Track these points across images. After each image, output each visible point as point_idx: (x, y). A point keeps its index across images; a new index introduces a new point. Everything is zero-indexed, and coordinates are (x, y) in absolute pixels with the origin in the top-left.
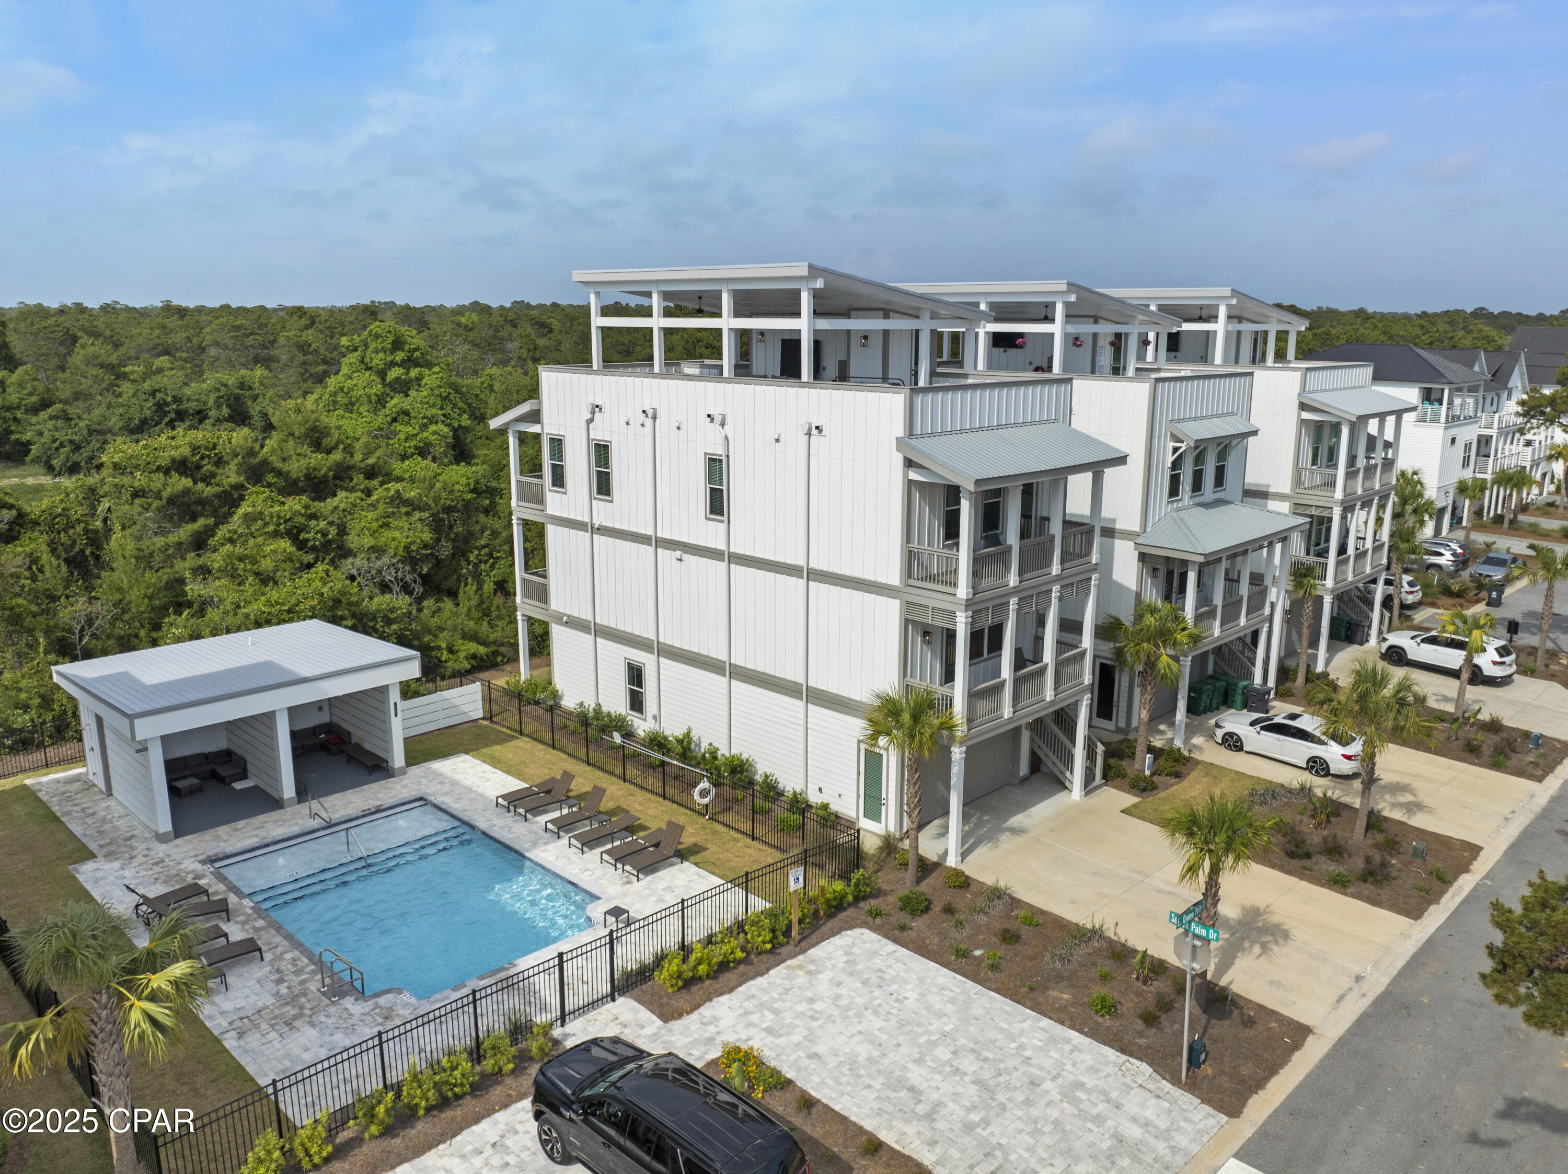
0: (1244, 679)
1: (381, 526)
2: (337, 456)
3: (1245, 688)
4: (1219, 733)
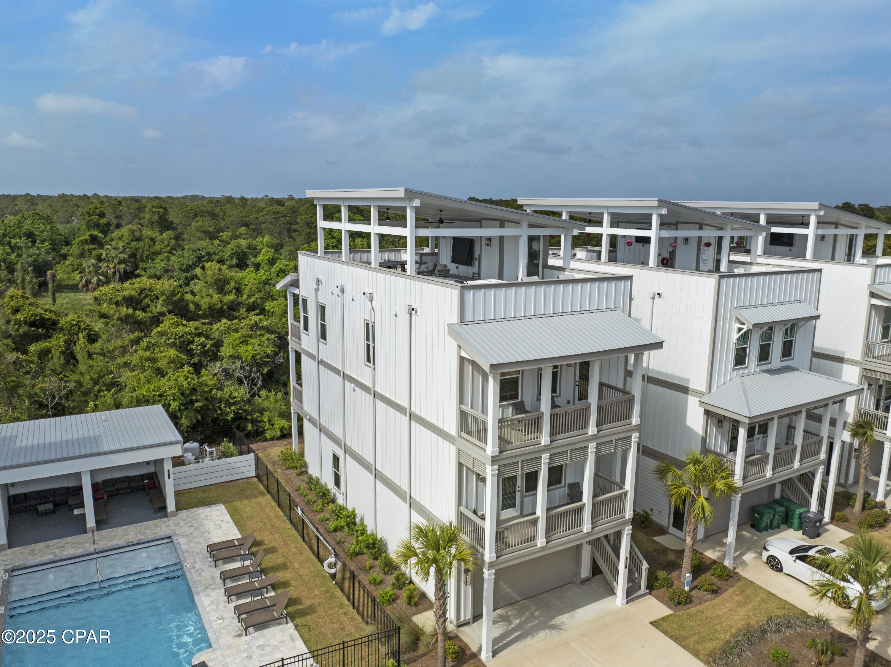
0: (802, 506)
1: (242, 343)
2: (232, 297)
3: (800, 514)
4: (765, 555)
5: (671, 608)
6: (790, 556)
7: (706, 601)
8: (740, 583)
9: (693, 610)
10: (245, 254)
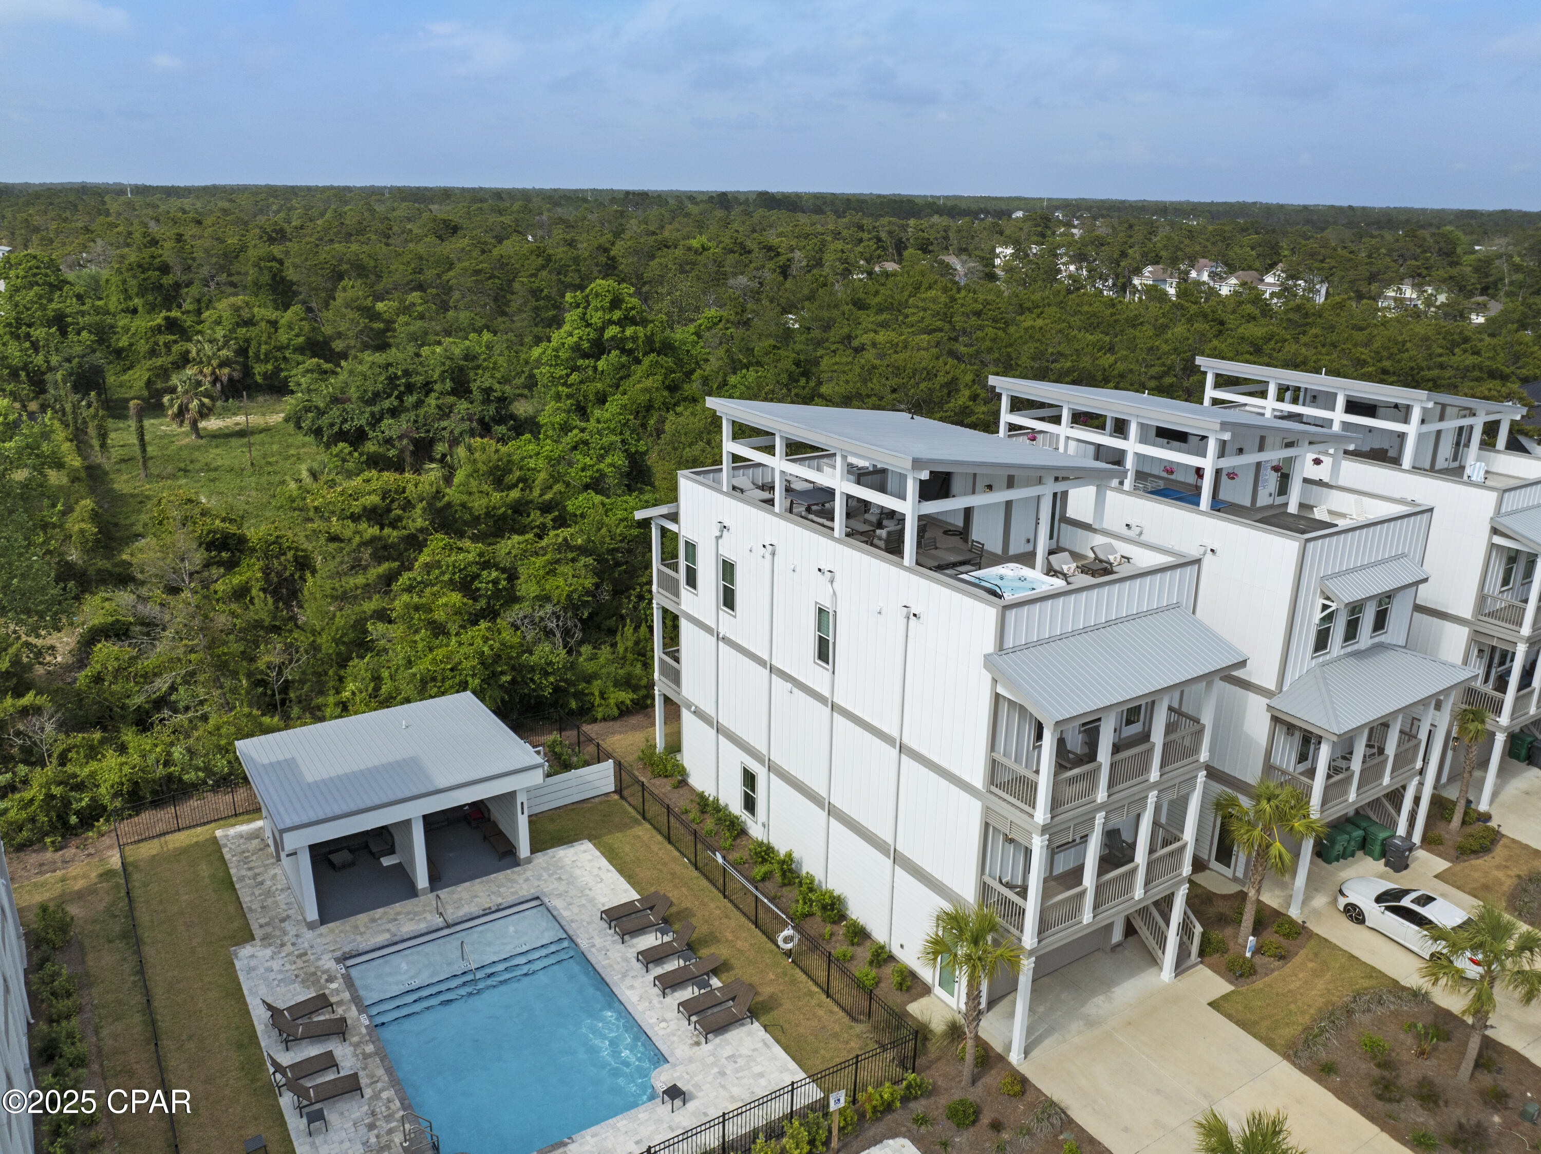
0: (1386, 828)
1: (548, 573)
2: (515, 494)
3: (1385, 839)
4: (1342, 902)
5: (1231, 983)
6: (1376, 905)
7: (1273, 971)
8: (1312, 943)
9: (1259, 984)
10: (461, 369)
